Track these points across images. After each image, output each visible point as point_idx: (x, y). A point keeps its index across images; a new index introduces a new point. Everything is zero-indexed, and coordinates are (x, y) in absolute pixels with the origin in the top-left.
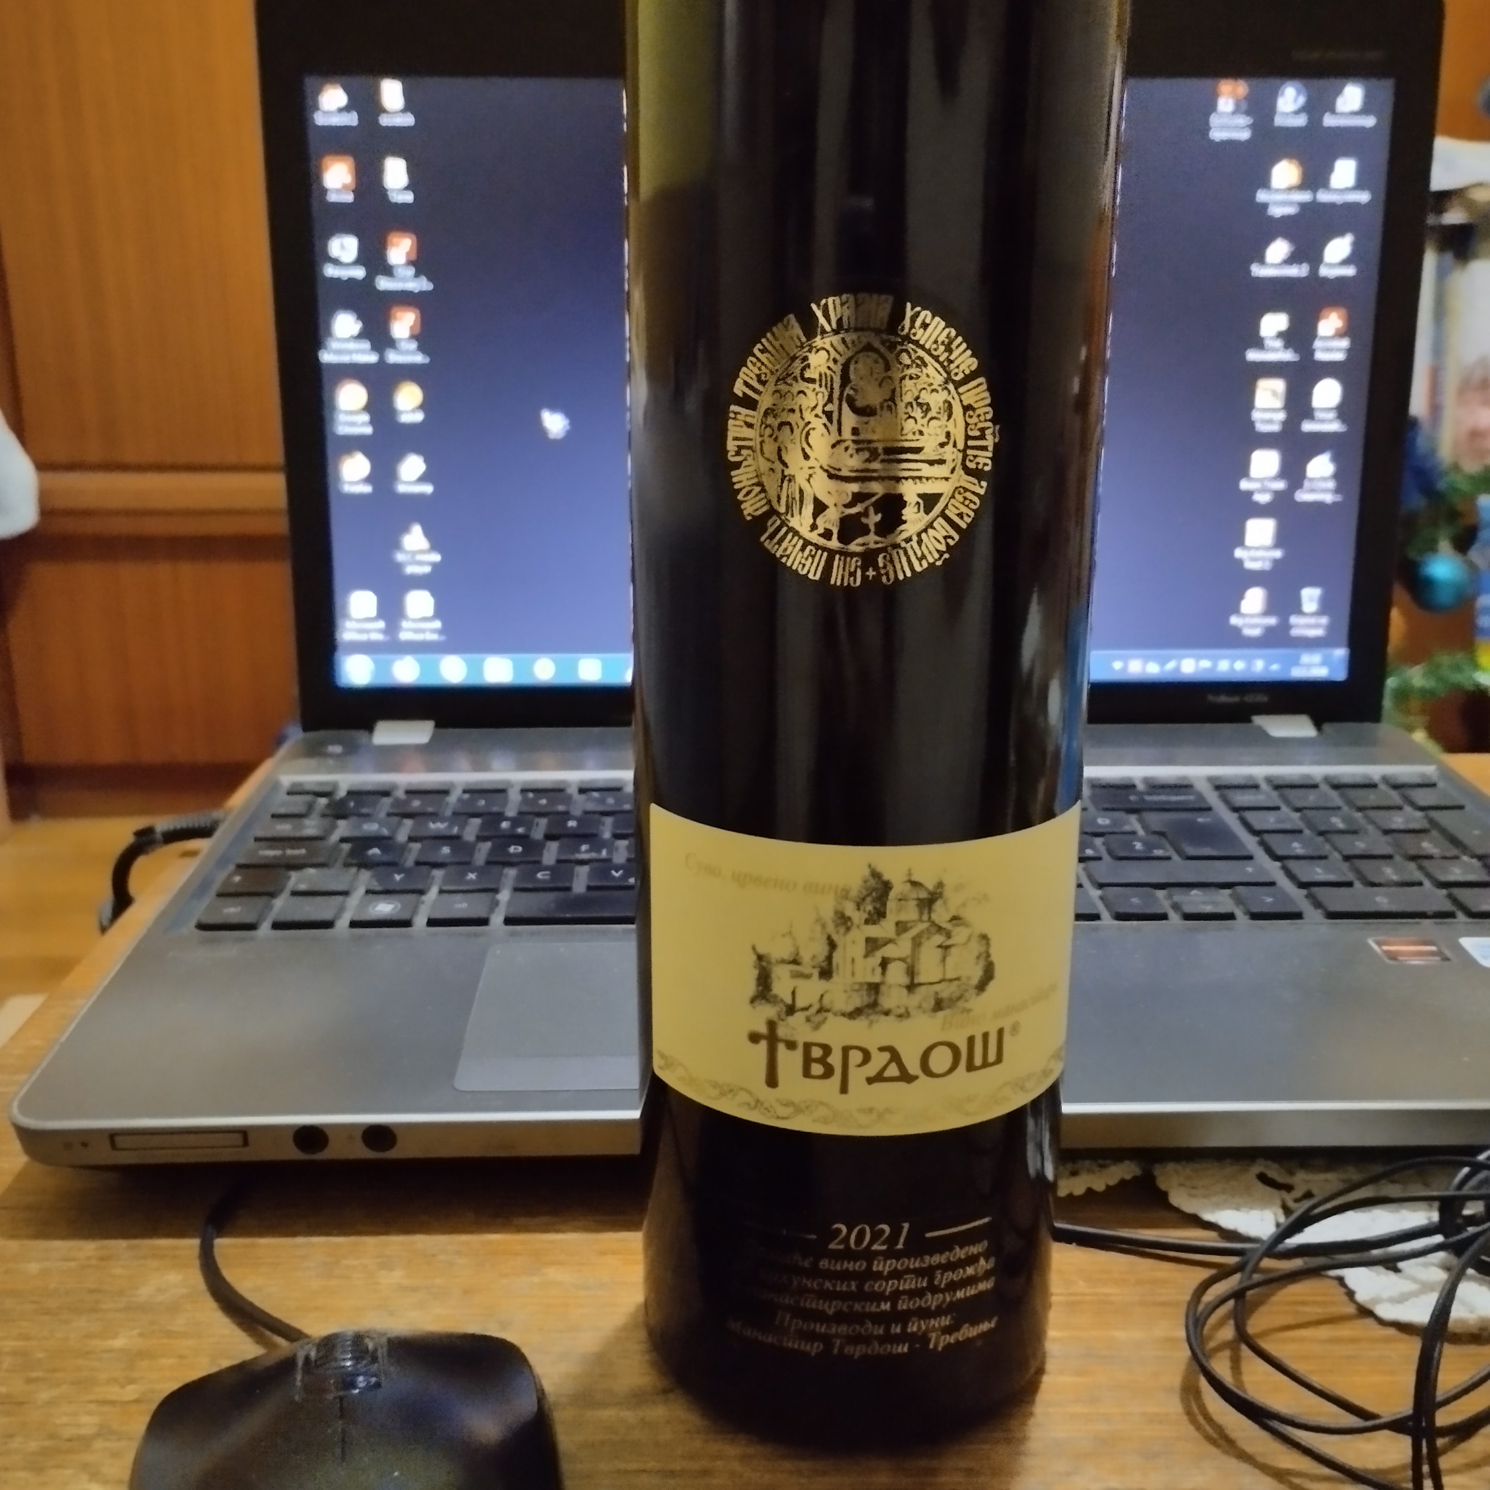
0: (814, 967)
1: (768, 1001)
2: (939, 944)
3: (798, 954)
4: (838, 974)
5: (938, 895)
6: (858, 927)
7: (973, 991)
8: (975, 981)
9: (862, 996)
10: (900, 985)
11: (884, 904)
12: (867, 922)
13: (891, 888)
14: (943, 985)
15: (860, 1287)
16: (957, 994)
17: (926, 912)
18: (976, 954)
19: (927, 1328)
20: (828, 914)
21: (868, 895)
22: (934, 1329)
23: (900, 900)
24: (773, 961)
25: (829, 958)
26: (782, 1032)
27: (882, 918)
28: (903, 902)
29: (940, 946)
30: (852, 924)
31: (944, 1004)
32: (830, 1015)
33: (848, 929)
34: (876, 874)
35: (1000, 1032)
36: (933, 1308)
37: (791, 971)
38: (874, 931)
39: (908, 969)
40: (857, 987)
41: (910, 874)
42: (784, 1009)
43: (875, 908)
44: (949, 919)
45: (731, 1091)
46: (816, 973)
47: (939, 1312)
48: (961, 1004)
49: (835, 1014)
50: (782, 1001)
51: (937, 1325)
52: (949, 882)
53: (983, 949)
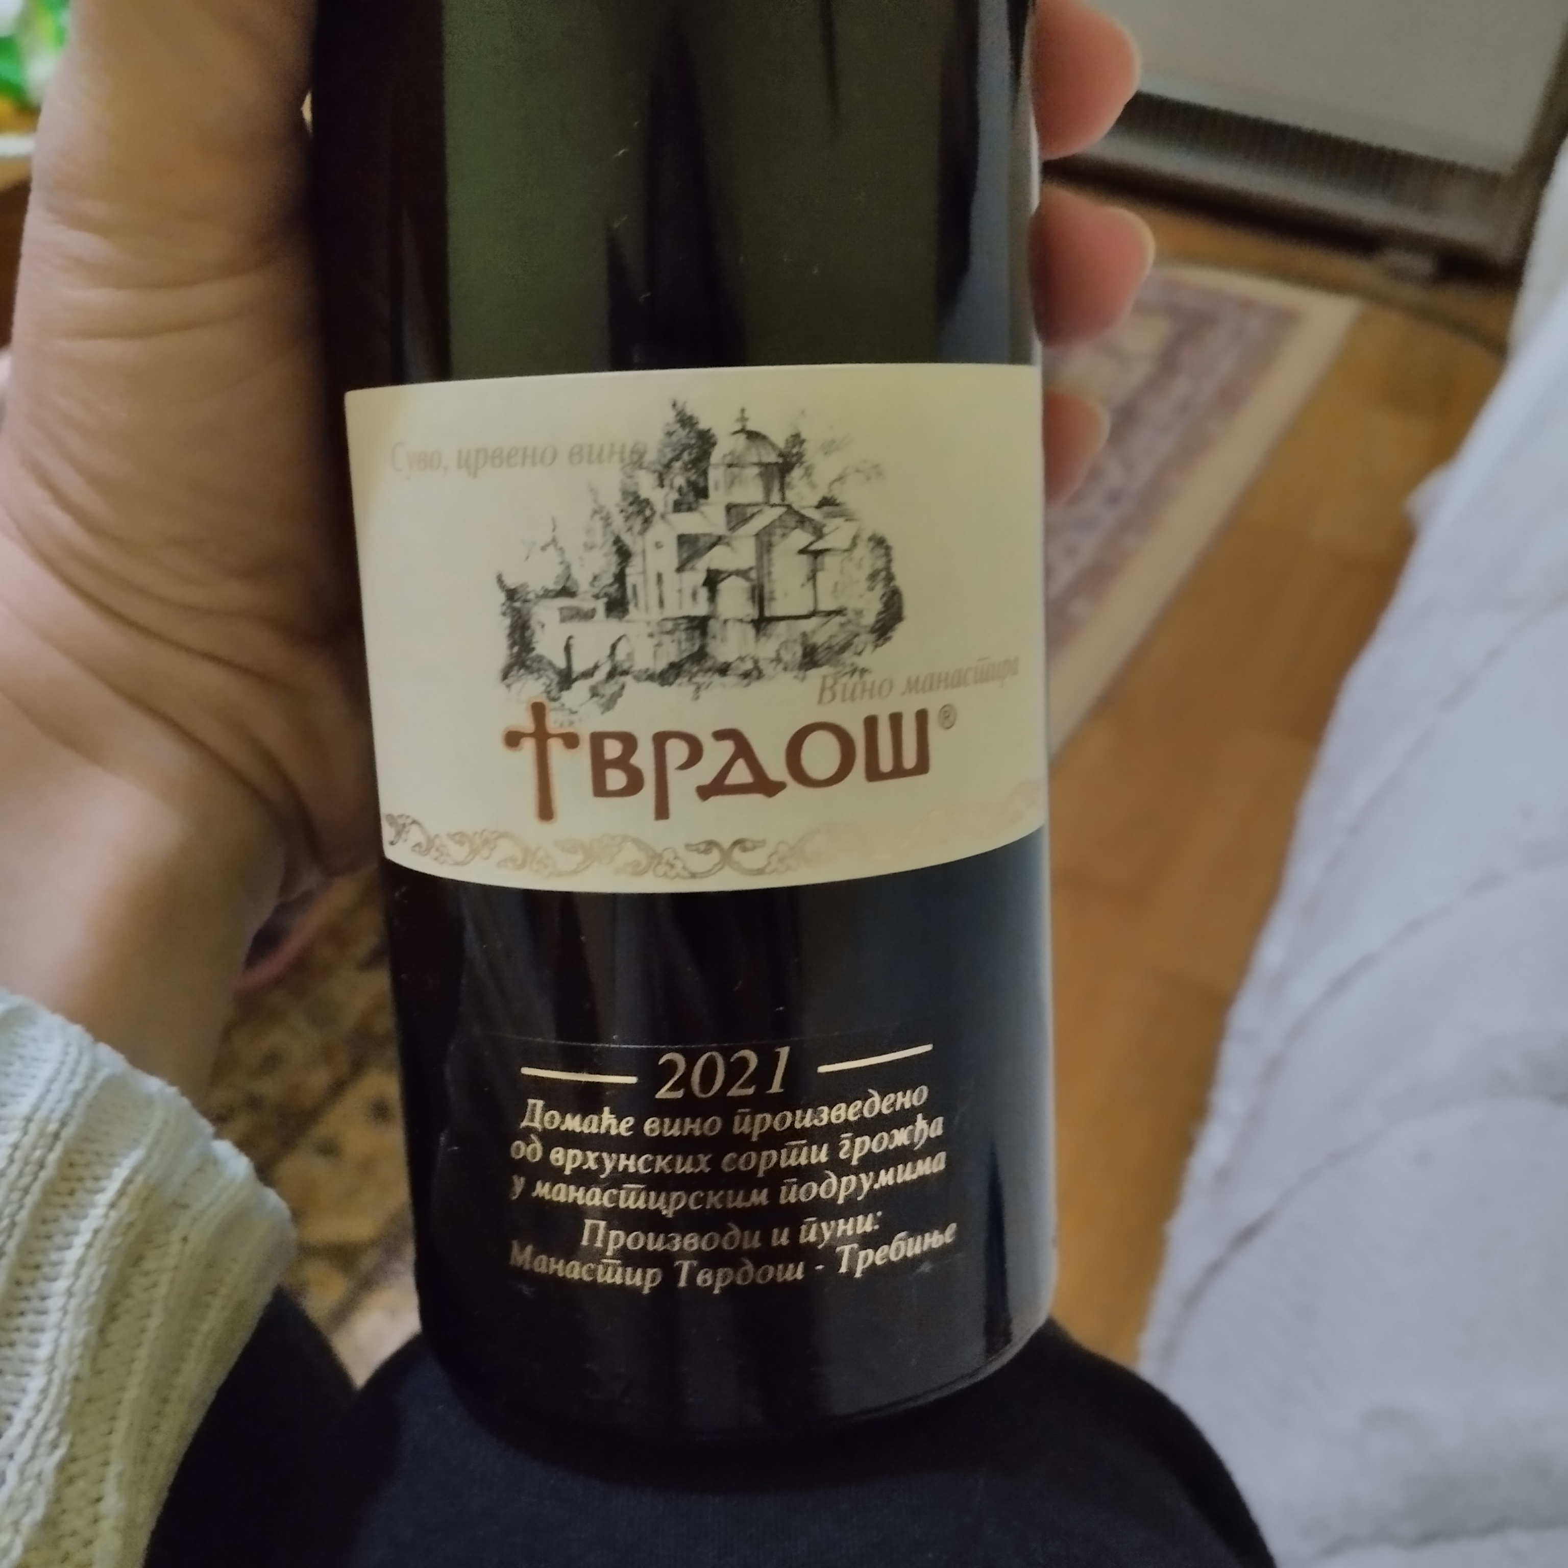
0: (597, 597)
1: (529, 670)
2: (802, 546)
3: (569, 578)
4: (636, 605)
5: (794, 459)
6: (663, 517)
7: (866, 638)
8: (870, 619)
9: (680, 643)
10: (741, 621)
11: (704, 473)
12: (678, 507)
13: (714, 444)
14: (814, 622)
15: (714, 1163)
16: (840, 639)
17: (776, 486)
18: (867, 571)
19: (833, 1237)
20: (612, 499)
21: (677, 458)
22: (845, 1240)
23: (730, 466)
24: (531, 596)
25: (620, 578)
26: (555, 721)
27: (702, 501)
28: (735, 470)
29: (803, 551)
30: (654, 513)
31: (821, 655)
32: (628, 680)
33: (647, 521)
34: (686, 421)
35: (922, 717)
36: (841, 1201)
37: (561, 609)
38: (689, 523)
39: (753, 589)
40: (669, 626)
41: (743, 419)
42: (555, 678)
43: (689, 482)
44: (815, 503)
45: (486, 842)
46: (600, 605)
47: (851, 1208)
48: (847, 657)
49: (637, 678)
50: (550, 664)
51: (850, 1233)
52: (813, 435)
53: (881, 563)
